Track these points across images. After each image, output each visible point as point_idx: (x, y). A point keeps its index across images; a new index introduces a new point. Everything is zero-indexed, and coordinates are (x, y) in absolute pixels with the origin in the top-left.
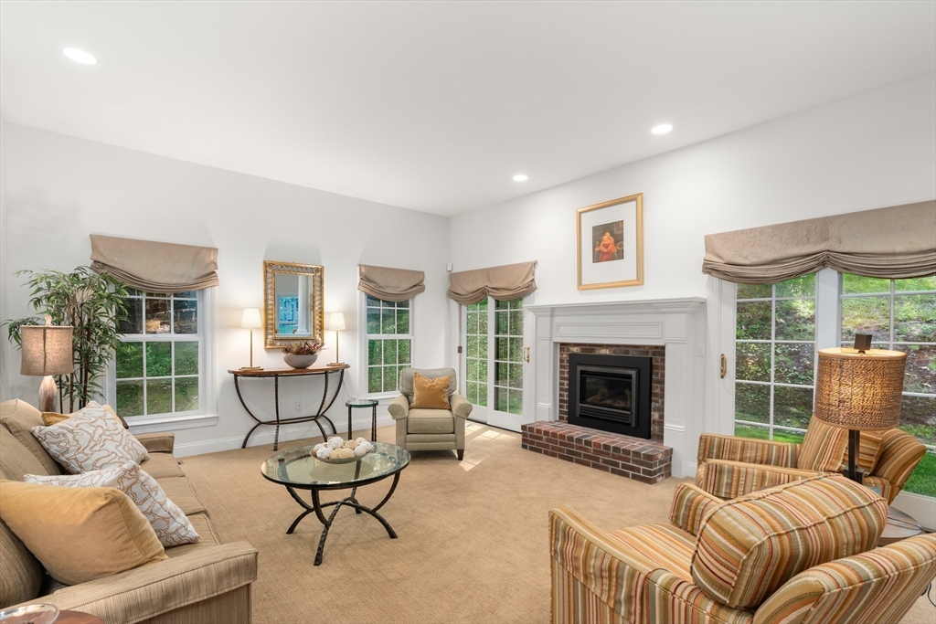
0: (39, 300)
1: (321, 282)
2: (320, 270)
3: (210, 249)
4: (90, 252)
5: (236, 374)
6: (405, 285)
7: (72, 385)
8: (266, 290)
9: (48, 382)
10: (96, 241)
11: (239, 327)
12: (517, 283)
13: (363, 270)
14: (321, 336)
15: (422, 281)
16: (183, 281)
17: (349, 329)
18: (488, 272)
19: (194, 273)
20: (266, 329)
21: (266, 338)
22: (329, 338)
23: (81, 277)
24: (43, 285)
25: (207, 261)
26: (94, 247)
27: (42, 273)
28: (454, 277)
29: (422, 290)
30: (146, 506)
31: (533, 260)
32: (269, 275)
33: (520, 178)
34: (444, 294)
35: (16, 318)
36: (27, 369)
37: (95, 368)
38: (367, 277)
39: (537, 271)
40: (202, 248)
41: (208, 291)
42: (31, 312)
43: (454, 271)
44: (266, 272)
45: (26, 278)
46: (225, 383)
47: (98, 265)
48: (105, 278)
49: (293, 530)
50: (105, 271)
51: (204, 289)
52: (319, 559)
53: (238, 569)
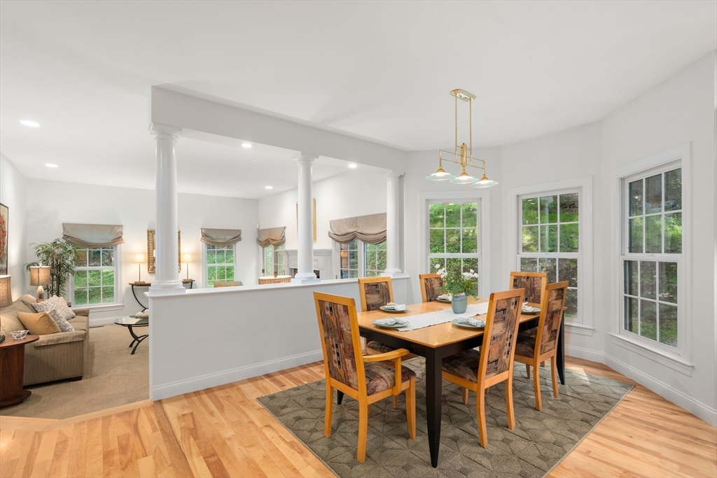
0: (39, 254)
1: (180, 238)
2: (179, 232)
3: (119, 226)
4: (62, 231)
5: (133, 285)
6: (229, 237)
7: (53, 290)
8: (148, 244)
9: (41, 288)
10: (65, 226)
11: (134, 262)
12: (278, 237)
13: (203, 231)
14: (180, 265)
15: (240, 235)
16: (106, 242)
17: (195, 261)
18: (270, 230)
19: (111, 238)
20: (149, 262)
21: (149, 267)
22: (184, 267)
23: (58, 243)
24: (41, 248)
25: (118, 231)
26: (64, 229)
27: (40, 244)
28: (260, 232)
29: (240, 239)
30: (58, 321)
31: (283, 226)
32: (151, 236)
33: (269, 188)
34: (255, 241)
35: (29, 262)
36: (32, 283)
37: (63, 282)
38: (206, 235)
39: (286, 231)
40: (115, 226)
41: (119, 246)
42: (36, 259)
43: (260, 228)
44: (148, 235)
45: (33, 246)
46: (127, 289)
47: (66, 237)
48: (68, 243)
49: (131, 346)
50: (69, 239)
51: (116, 245)
52: (133, 353)
53: (79, 336)
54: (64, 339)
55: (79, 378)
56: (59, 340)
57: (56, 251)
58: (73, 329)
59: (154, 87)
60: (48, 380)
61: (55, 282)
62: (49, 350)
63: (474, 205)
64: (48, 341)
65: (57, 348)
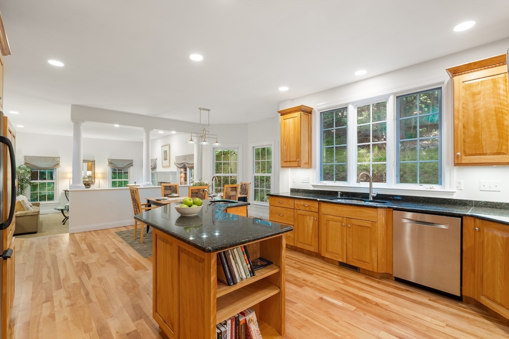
1: (94, 165)
2: (94, 161)
3: (58, 158)
4: (24, 160)
5: (65, 192)
6: (126, 164)
10: (25, 157)
11: (66, 178)
12: (153, 164)
13: (110, 161)
14: (94, 180)
15: (132, 163)
16: (49, 166)
17: (103, 178)
19: (53, 164)
22: (97, 181)
23: (21, 167)
25: (57, 161)
26: (25, 159)
29: (132, 166)
30: (25, 206)
37: (24, 189)
38: (111, 163)
39: (157, 161)
40: (56, 157)
41: (57, 169)
46: (62, 194)
47: (26, 164)
48: (28, 167)
49: (63, 222)
50: (28, 165)
51: (56, 168)
52: (64, 224)
53: (36, 212)
54: (28, 213)
55: (36, 233)
56: (26, 214)
57: (20, 171)
58: (33, 210)
59: (72, 105)
60: (20, 232)
61: (20, 189)
62: (21, 218)
63: (236, 150)
64: (21, 214)
65: (25, 218)
